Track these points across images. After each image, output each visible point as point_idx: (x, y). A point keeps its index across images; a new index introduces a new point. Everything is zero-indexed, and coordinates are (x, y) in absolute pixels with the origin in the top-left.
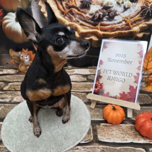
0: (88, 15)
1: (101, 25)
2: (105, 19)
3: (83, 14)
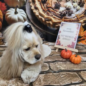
0: (58, 12)
1: (65, 18)
2: (67, 15)
3: (55, 12)
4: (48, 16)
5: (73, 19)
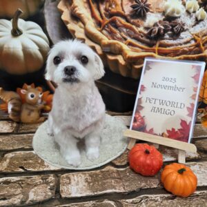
0: (141, 29)
1: (161, 45)
2: (167, 36)
3: (134, 27)
4: (112, 41)
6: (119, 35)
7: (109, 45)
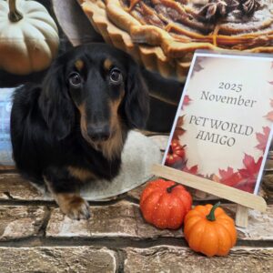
0: (189, 7)
2: (231, 17)
3: (178, 4)
5: (263, 35)
6: (156, 18)
7: (143, 33)
